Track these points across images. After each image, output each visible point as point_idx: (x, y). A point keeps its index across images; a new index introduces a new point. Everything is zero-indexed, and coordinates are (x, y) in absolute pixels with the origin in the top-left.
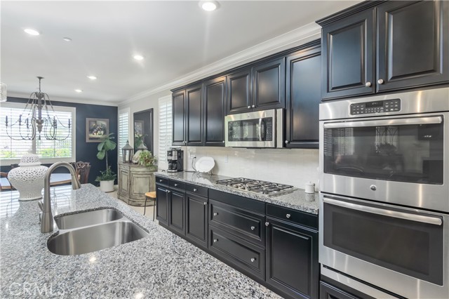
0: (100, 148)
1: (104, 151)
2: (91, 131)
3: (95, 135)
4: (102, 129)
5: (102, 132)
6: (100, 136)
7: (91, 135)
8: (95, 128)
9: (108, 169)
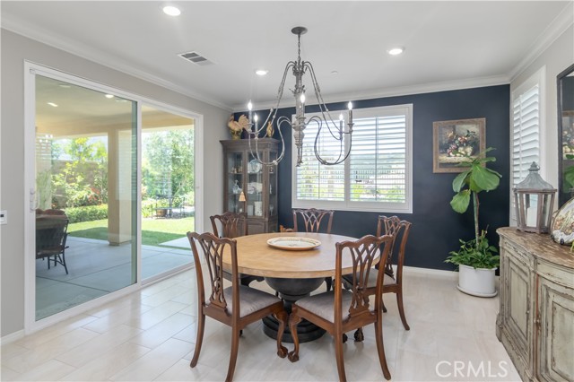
0: (457, 185)
1: (468, 192)
2: (444, 148)
3: (453, 158)
4: (467, 143)
5: (469, 150)
6: (463, 159)
7: (444, 158)
8: (451, 141)
9: (480, 239)
